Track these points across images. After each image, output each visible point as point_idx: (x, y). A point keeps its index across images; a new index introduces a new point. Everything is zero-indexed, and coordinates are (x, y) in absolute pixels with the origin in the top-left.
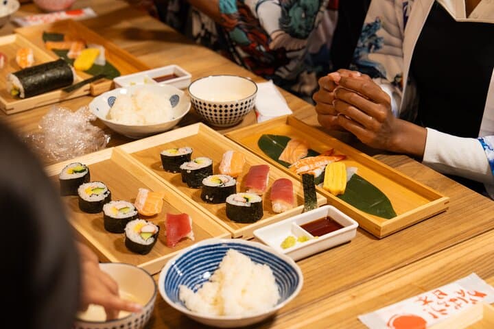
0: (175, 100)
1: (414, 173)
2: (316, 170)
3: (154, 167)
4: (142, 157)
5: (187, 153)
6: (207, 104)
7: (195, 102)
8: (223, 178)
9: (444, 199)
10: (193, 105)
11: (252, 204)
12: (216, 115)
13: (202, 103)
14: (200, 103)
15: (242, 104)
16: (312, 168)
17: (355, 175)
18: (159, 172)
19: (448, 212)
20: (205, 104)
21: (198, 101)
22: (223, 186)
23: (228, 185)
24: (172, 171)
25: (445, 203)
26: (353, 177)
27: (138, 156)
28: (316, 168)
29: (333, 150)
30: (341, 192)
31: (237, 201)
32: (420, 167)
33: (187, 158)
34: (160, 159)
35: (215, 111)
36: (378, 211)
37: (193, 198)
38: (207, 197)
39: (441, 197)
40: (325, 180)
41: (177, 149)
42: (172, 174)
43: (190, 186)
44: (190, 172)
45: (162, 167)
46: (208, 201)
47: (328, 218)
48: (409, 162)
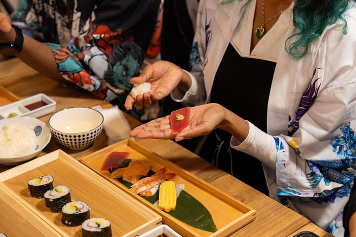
0: (38, 130)
1: (228, 185)
2: (153, 189)
3: (23, 194)
4: (13, 184)
5: (49, 182)
6: (64, 135)
7: (54, 133)
8: (79, 205)
9: (252, 212)
10: (53, 135)
11: (102, 229)
12: (71, 143)
13: (60, 134)
14: (58, 134)
15: (92, 133)
16: (149, 188)
17: (183, 191)
18: (26, 198)
19: (256, 220)
20: (62, 135)
21: (57, 132)
22: (79, 213)
23: (83, 211)
24: (37, 197)
25: (253, 215)
26: (181, 193)
27: (10, 183)
28: (152, 187)
29: (165, 168)
30: (173, 209)
31: (91, 227)
32: (232, 180)
33: (49, 187)
34: (28, 187)
35: (71, 140)
36: (202, 225)
37: (55, 223)
38: (66, 222)
39: (250, 210)
40: (160, 199)
41: (41, 179)
42: (38, 199)
43: (53, 211)
44: (52, 200)
45: (29, 193)
46: (68, 225)
47: (164, 235)
48: (224, 175)
